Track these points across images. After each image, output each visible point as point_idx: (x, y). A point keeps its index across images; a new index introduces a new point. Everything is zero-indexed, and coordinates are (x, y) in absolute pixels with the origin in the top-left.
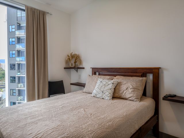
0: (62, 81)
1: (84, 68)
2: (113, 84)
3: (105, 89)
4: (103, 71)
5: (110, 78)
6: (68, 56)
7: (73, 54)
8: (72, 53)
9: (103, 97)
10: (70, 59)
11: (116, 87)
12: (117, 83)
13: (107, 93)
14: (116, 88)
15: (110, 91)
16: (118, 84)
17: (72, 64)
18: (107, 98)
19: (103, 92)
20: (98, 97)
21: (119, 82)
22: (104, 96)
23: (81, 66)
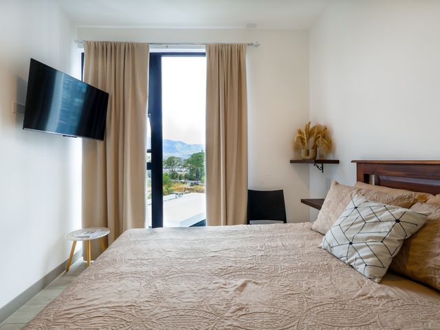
0: (281, 192)
1: (337, 162)
2: (398, 221)
3: (364, 235)
4: (389, 173)
5: (402, 198)
6: (300, 132)
7: (311, 126)
8: (310, 123)
9: (349, 260)
10: (302, 139)
11: (413, 236)
12: (421, 223)
13: (365, 252)
14: (415, 241)
15: (376, 246)
16: (424, 226)
17: (308, 151)
18: (361, 268)
19: (351, 243)
20: (336, 254)
21: (429, 217)
22: (352, 258)
23: (331, 158)
